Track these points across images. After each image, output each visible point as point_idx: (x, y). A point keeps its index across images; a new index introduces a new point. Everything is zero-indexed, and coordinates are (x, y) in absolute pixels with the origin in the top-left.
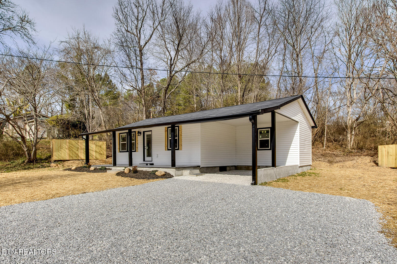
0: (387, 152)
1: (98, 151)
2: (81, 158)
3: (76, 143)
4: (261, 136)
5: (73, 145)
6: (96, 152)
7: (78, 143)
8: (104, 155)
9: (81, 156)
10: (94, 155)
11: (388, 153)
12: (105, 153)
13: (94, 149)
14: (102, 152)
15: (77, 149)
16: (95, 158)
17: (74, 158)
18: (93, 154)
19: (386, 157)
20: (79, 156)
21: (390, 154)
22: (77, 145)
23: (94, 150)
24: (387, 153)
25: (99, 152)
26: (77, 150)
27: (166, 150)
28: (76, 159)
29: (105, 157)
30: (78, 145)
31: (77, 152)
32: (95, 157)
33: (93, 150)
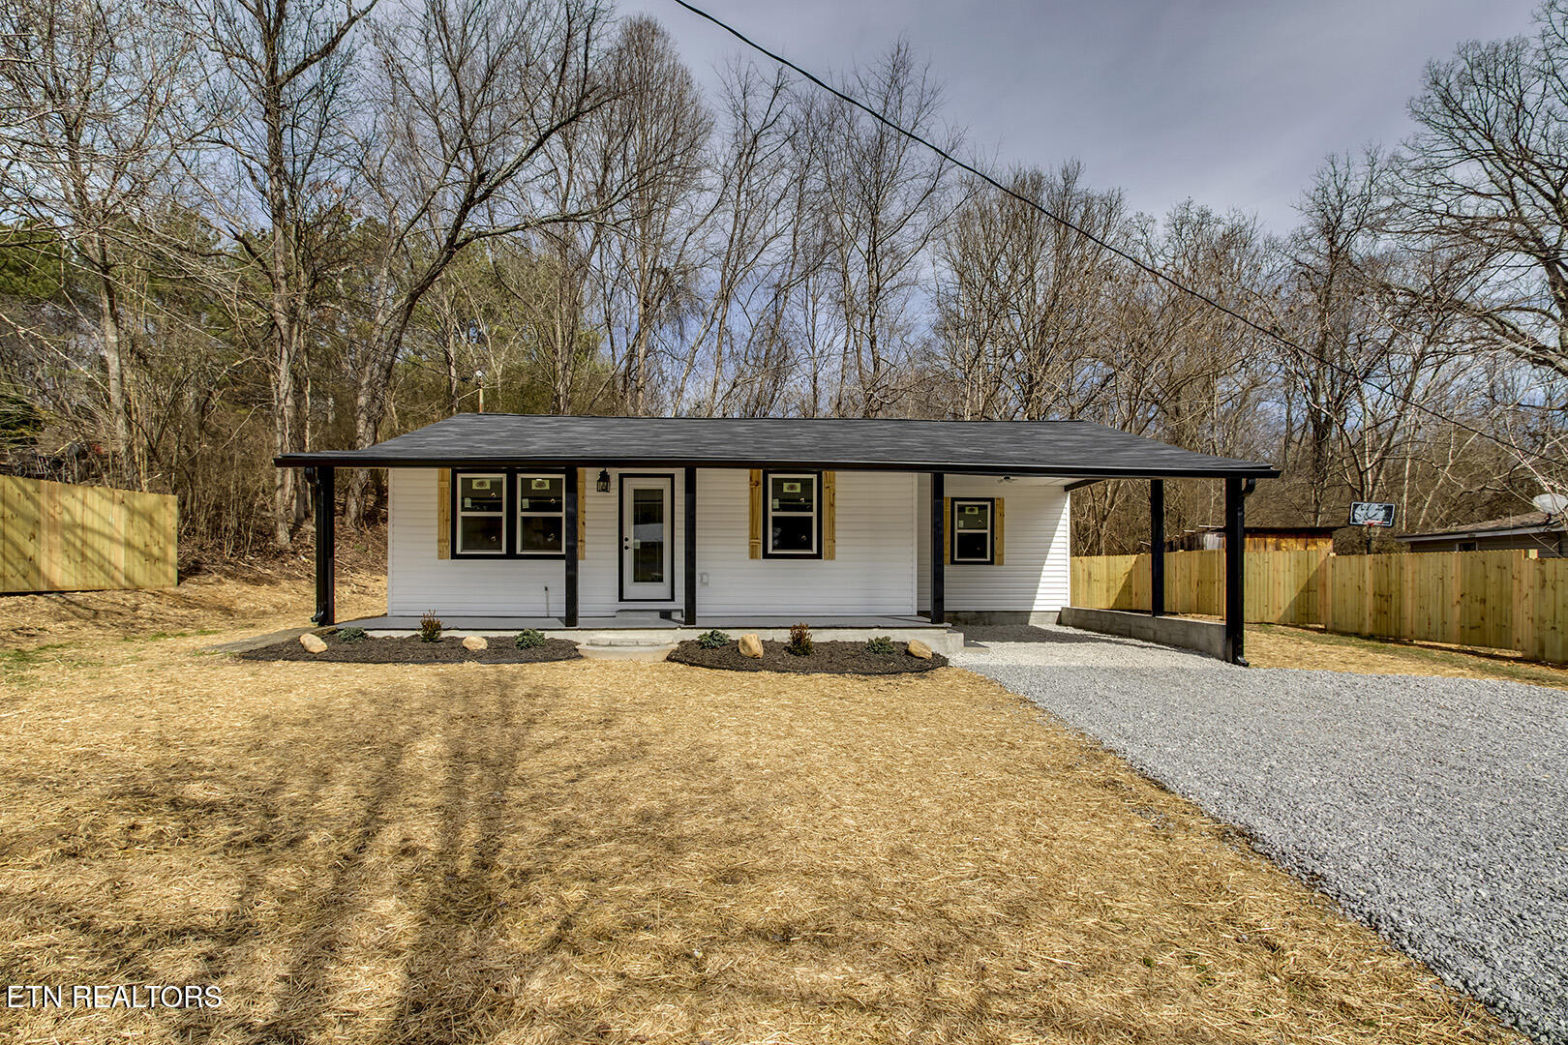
0: (1086, 573)
1: (138, 541)
2: (49, 582)
3: (25, 491)
4: (962, 523)
5: (11, 508)
6: (129, 545)
7: (36, 495)
8: (165, 561)
9: (50, 570)
10: (122, 565)
11: (1090, 574)
12: (172, 553)
13: (122, 531)
14: (155, 551)
15: (30, 529)
16: (123, 581)
17: (13, 580)
18: (113, 560)
19: (1086, 584)
20: (38, 571)
21: (1093, 577)
22: (32, 507)
23: (123, 540)
24: (1086, 577)
25: (142, 547)
26: (33, 536)
27: (753, 556)
28: (24, 586)
29: (173, 573)
30: (38, 506)
31: (30, 549)
32: (127, 578)
33: (116, 535)
